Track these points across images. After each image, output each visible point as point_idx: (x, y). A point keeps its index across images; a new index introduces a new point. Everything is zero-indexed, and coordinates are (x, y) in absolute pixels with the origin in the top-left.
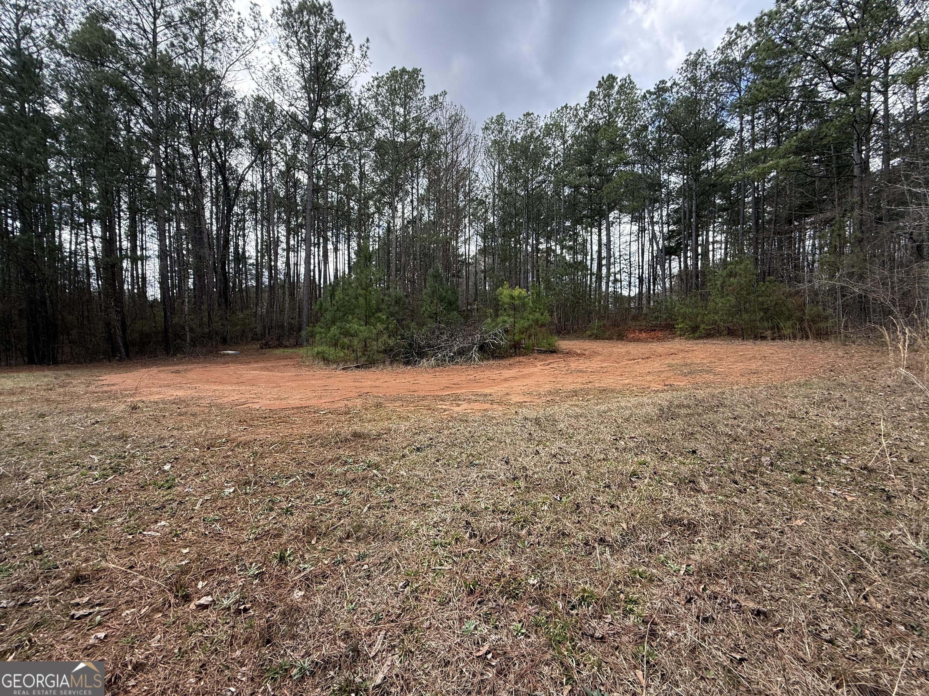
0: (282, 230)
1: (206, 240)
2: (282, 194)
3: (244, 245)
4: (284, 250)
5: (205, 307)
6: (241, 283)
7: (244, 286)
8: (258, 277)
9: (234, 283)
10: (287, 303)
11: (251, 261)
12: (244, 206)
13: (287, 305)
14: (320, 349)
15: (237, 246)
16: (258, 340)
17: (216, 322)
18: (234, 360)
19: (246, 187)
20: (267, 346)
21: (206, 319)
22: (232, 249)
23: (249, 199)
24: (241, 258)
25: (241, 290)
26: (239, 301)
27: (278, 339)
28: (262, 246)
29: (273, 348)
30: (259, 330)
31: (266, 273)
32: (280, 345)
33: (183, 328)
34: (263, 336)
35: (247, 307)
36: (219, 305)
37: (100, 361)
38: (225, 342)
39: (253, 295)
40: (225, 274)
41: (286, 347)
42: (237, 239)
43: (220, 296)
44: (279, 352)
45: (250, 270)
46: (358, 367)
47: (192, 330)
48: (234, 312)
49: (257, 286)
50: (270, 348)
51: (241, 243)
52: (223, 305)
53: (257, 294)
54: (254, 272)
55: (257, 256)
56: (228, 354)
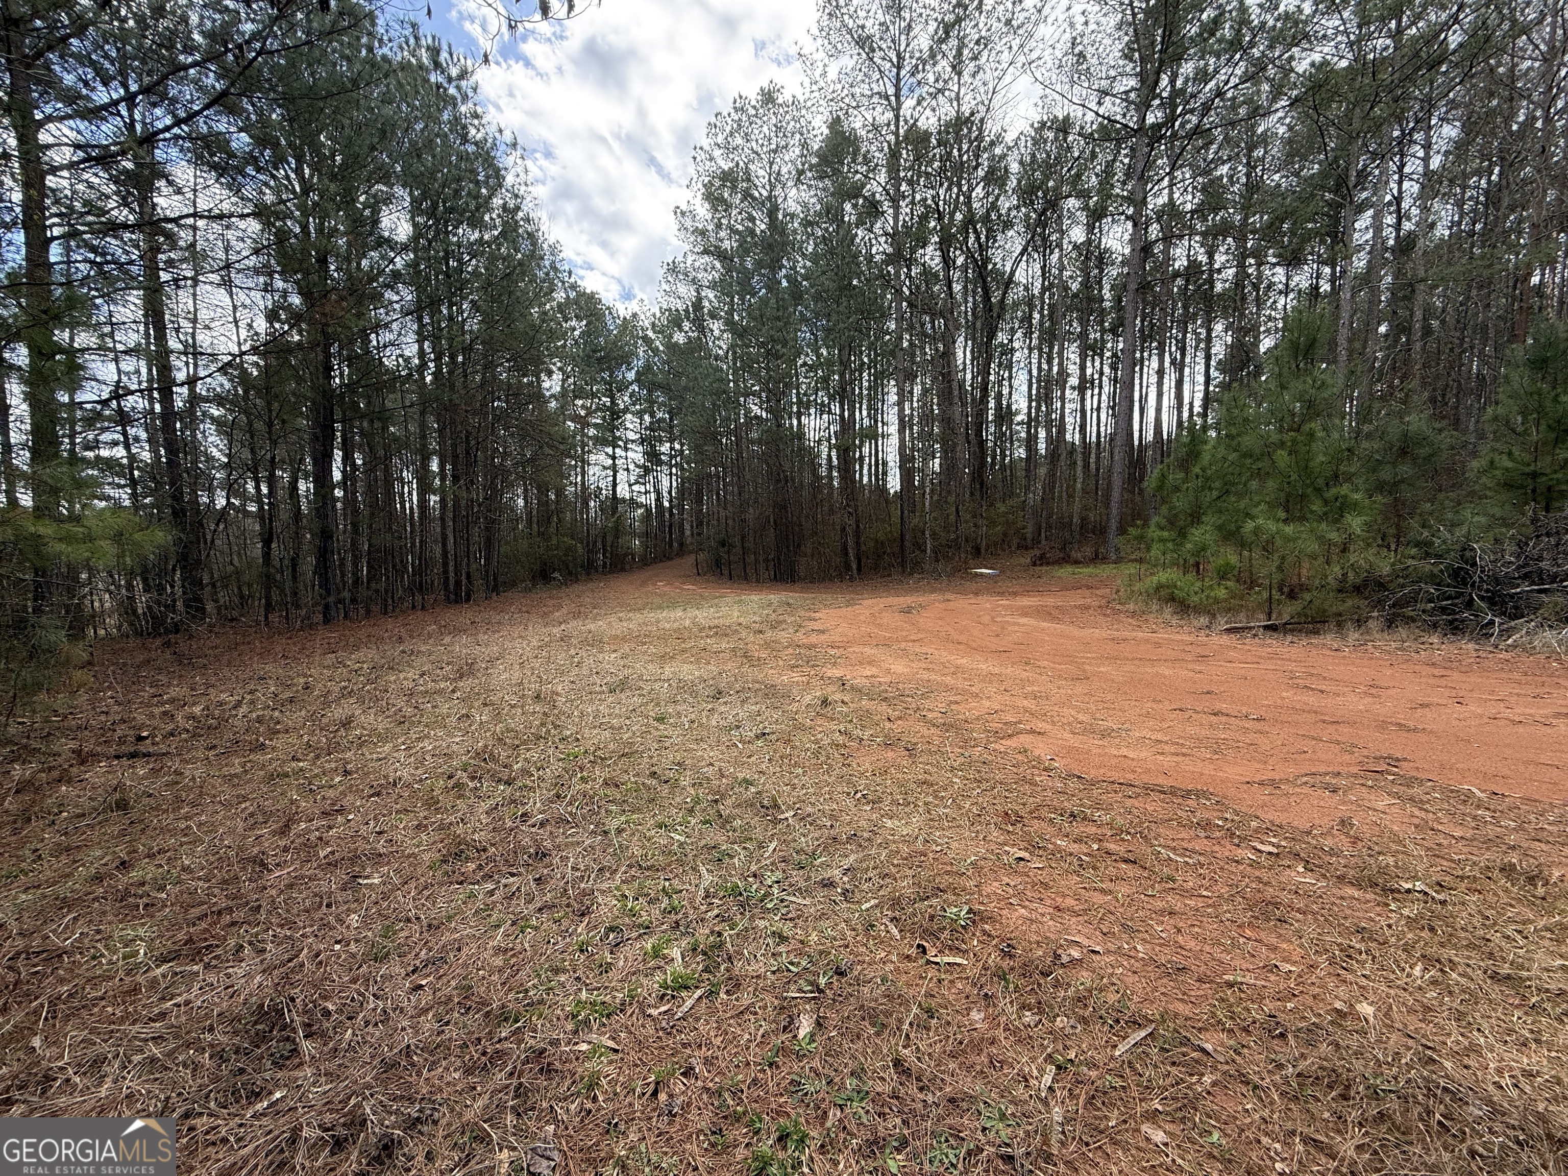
0: (1072, 353)
1: (956, 393)
2: (1075, 286)
3: (1010, 394)
4: (1073, 388)
5: (952, 499)
6: (1003, 456)
7: (1008, 459)
8: (1031, 442)
9: (994, 458)
10: (1080, 480)
11: (1019, 418)
12: (1012, 329)
13: (1079, 486)
14: (1164, 576)
15: (999, 395)
16: (1027, 548)
17: (966, 522)
18: (992, 587)
19: (1016, 294)
20: (1042, 560)
21: (953, 518)
22: (992, 404)
23: (1019, 314)
24: (1005, 415)
25: (1003, 466)
26: (1000, 485)
27: (1063, 549)
28: (1038, 389)
29: (1053, 563)
30: (1029, 531)
31: (1042, 434)
32: (1066, 560)
33: (923, 533)
34: (1036, 541)
35: (1012, 494)
36: (972, 494)
37: (831, 579)
38: (978, 553)
39: (1021, 473)
40: (982, 443)
41: (1077, 562)
42: (1001, 385)
43: (973, 480)
44: (1065, 572)
45: (1018, 432)
46: (1272, 628)
47: (934, 535)
48: (992, 505)
49: (1028, 458)
50: (1048, 564)
51: (1005, 391)
52: (978, 494)
53: (1028, 470)
54: (1023, 435)
55: (1030, 407)
56: (982, 574)
